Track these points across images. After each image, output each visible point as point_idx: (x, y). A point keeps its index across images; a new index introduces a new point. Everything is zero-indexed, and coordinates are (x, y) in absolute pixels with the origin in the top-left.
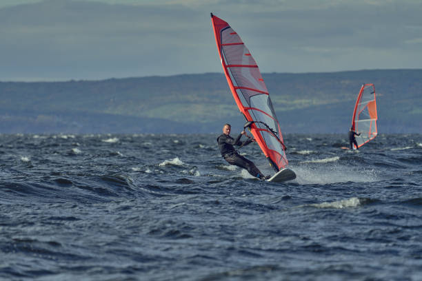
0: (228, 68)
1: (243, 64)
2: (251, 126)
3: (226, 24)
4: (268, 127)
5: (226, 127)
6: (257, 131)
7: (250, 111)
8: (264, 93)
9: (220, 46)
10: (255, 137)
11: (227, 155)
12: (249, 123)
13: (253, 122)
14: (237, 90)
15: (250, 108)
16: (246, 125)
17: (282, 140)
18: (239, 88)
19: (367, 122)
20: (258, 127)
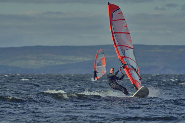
0: (114, 34)
1: (122, 32)
2: (124, 67)
3: (118, 7)
4: (133, 67)
5: (112, 69)
6: (128, 70)
7: (124, 59)
8: (132, 48)
9: (111, 21)
10: (126, 73)
11: (111, 84)
12: (123, 65)
13: (125, 65)
14: (117, 47)
15: (125, 57)
16: (122, 66)
17: (139, 74)
18: (119, 45)
19: (102, 67)
20: (128, 68)
